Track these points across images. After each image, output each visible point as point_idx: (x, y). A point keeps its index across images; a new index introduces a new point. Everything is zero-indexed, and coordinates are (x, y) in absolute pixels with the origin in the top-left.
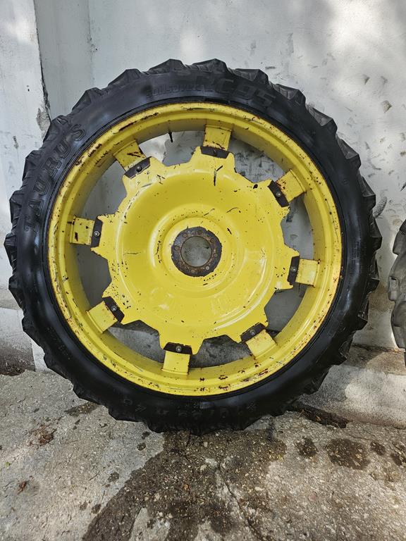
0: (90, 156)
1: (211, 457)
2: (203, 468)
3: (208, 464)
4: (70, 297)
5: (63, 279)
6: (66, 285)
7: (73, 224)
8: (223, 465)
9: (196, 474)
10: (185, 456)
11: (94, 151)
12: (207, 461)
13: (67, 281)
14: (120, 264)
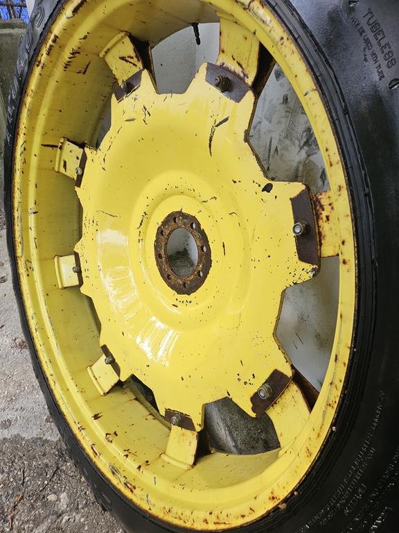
0: (48, 54)
1: (70, 497)
2: (52, 497)
3: (58, 499)
4: (32, 234)
5: (30, 211)
6: (32, 219)
7: (61, 148)
8: (66, 518)
9: (40, 497)
10: (58, 468)
11: (51, 46)
12: (63, 496)
13: (33, 215)
14: (91, 222)
